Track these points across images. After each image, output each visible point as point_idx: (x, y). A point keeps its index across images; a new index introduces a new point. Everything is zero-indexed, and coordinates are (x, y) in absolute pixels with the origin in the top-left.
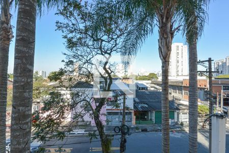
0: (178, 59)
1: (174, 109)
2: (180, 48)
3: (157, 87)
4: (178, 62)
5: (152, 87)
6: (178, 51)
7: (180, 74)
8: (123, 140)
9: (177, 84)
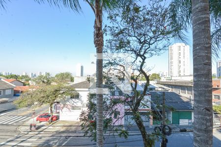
0: (180, 59)
1: (191, 109)
2: (182, 48)
3: (165, 87)
4: (180, 62)
5: (160, 87)
6: (180, 51)
7: (182, 74)
8: (165, 140)
9: (186, 85)
